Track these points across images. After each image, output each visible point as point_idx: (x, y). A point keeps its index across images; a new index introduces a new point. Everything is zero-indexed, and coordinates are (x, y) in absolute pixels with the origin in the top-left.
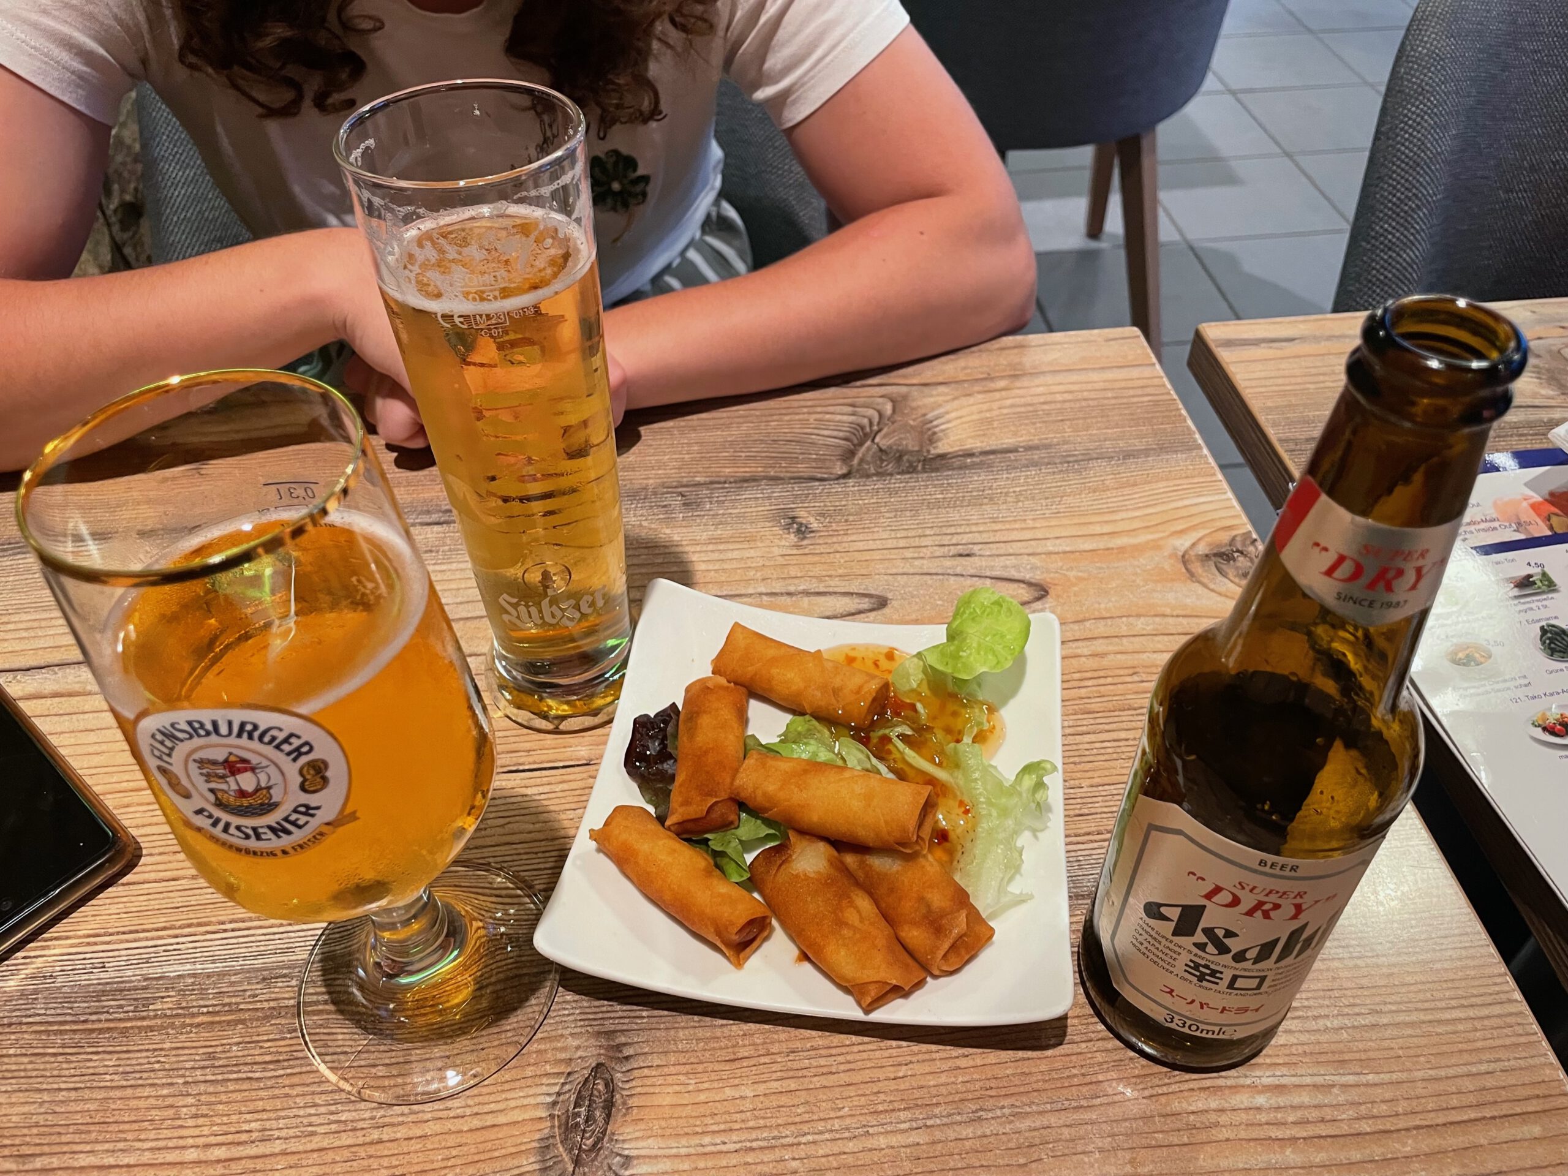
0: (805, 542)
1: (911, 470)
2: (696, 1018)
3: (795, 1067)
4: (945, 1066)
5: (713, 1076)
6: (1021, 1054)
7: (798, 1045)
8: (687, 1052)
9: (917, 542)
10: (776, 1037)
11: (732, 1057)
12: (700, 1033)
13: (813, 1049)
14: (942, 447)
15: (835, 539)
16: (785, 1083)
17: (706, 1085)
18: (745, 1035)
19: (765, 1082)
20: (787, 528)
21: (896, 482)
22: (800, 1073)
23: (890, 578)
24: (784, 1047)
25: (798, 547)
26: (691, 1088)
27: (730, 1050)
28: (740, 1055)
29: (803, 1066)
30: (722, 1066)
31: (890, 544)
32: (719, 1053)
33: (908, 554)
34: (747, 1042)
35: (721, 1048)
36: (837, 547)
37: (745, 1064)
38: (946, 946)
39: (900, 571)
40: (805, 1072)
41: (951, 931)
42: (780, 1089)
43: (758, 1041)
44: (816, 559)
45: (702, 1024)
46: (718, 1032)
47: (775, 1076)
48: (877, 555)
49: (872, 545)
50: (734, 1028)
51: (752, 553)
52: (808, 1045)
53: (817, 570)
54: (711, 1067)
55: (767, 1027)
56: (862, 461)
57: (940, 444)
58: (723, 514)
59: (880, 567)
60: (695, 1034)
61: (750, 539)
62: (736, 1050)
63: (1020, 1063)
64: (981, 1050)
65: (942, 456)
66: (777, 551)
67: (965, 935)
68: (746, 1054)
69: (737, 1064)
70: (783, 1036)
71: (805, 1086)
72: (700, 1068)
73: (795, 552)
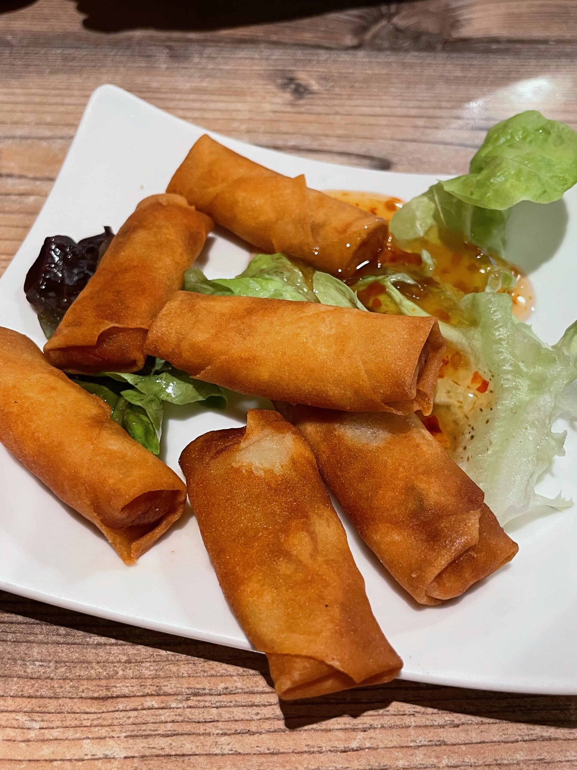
0: (302, 102)
1: (430, 48)
2: (62, 630)
3: (196, 718)
4: (423, 738)
5: (70, 720)
6: (539, 730)
7: (205, 684)
8: (38, 678)
9: (431, 112)
10: (174, 669)
11: (103, 693)
12: (64, 652)
13: (227, 692)
14: (465, 32)
15: (336, 102)
16: (176, 742)
17: (55, 733)
18: (129, 662)
19: (147, 736)
20: (284, 87)
21: (411, 57)
22: (201, 729)
23: (397, 143)
24: (184, 686)
25: (292, 104)
26: (32, 735)
27: (103, 682)
28: (116, 691)
29: (208, 717)
30: (85, 706)
31: (399, 111)
32: (85, 684)
33: (420, 122)
34: (130, 673)
35: (89, 679)
36: (338, 109)
37: (121, 707)
38: (443, 562)
39: (410, 137)
40: (209, 727)
41: (452, 542)
42: (168, 751)
43: (147, 673)
44: (312, 118)
45: (70, 639)
46: (90, 654)
47: (162, 729)
48: (383, 121)
49: (378, 110)
50: (115, 650)
51: (239, 106)
52: (221, 686)
53: (313, 129)
54: (69, 705)
55: (163, 653)
56: (375, 36)
57: (461, 30)
58: (213, 69)
59: (386, 132)
60: (55, 652)
61: (239, 93)
62: (112, 682)
63: (536, 744)
64: (478, 719)
65: (465, 41)
66: (267, 107)
67: (473, 548)
68: (126, 691)
69: (110, 705)
70: (184, 669)
71: (207, 750)
72: (52, 705)
73: (289, 109)
